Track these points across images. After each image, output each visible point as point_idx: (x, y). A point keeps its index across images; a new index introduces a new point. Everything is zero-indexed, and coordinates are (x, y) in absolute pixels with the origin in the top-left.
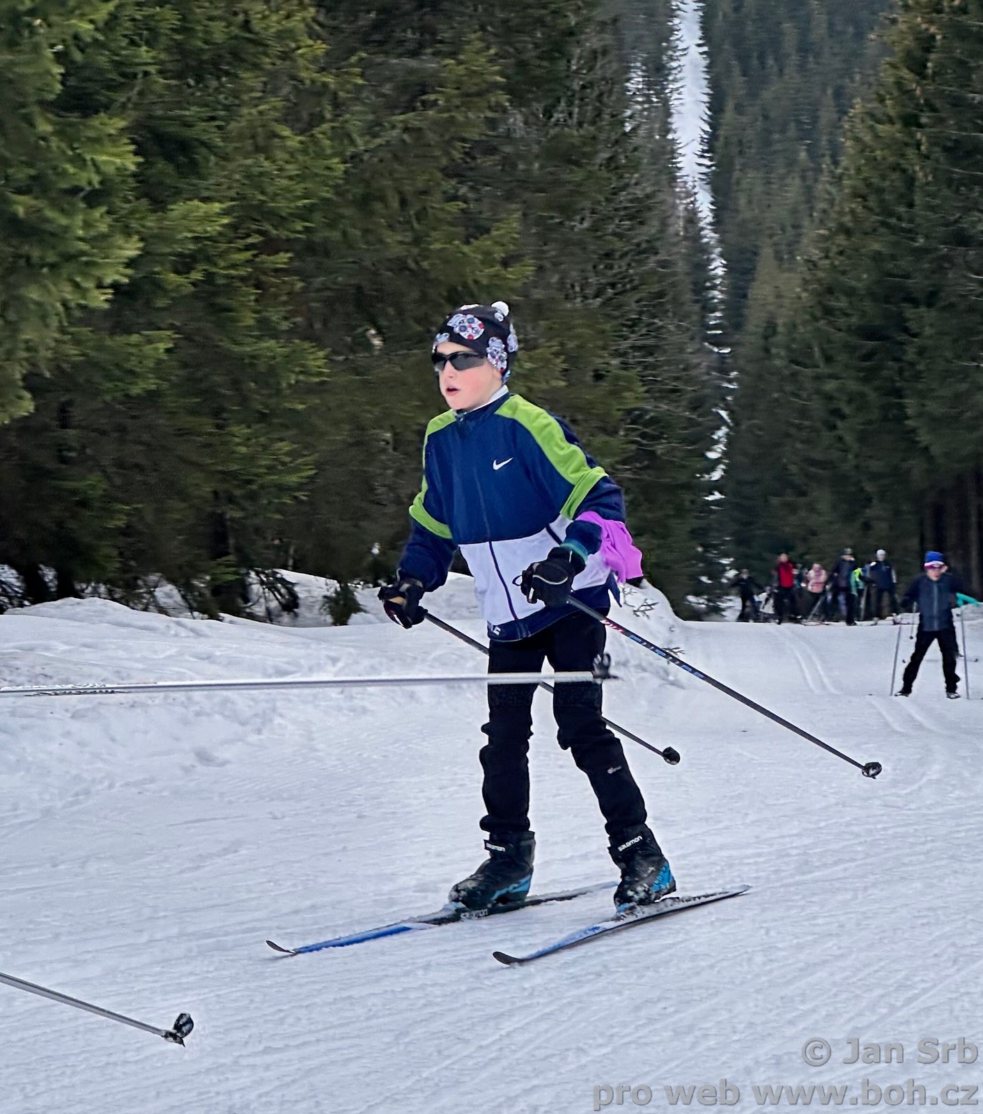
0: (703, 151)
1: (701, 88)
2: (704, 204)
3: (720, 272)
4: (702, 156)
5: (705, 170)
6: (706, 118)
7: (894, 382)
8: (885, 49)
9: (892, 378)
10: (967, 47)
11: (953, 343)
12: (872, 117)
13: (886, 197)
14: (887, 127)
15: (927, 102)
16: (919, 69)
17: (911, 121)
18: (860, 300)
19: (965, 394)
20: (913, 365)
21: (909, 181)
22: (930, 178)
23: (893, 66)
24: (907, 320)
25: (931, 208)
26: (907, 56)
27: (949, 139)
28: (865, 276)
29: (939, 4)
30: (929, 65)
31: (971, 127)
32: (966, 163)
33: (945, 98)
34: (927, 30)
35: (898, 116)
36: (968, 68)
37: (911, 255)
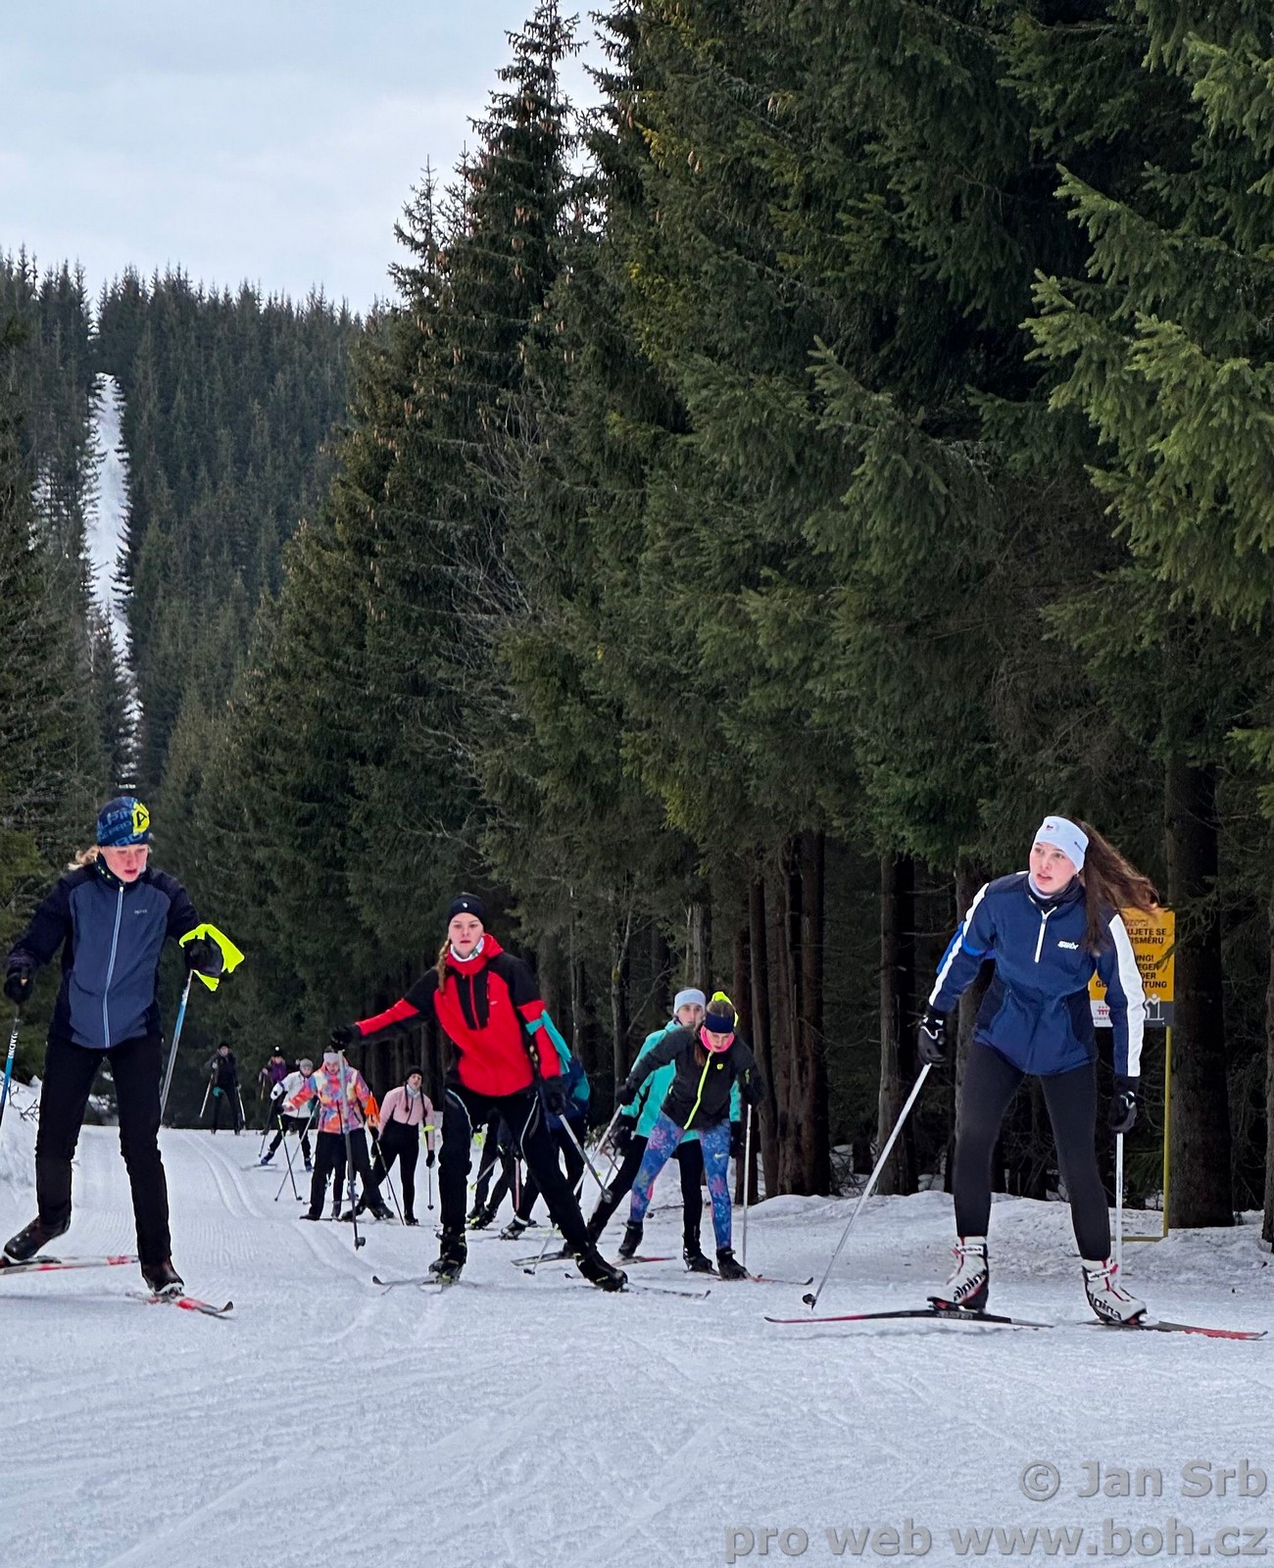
0: (121, 574)
1: (120, 500)
2: (120, 635)
3: (136, 716)
4: (120, 581)
5: (120, 596)
6: (125, 535)
7: (335, 852)
8: (336, 465)
9: (333, 846)
10: (431, 467)
11: (405, 807)
12: (319, 541)
13: (332, 635)
14: (335, 555)
15: (383, 527)
16: (374, 489)
17: (364, 549)
18: (299, 754)
19: (417, 867)
20: (357, 832)
21: (361, 619)
22: (383, 616)
23: (344, 484)
24: (352, 779)
25: (384, 650)
26: (360, 474)
27: (406, 570)
28: (305, 727)
29: (398, 416)
30: (386, 484)
31: (433, 557)
32: (426, 599)
33: (403, 525)
34: (385, 445)
35: (349, 543)
36: (430, 490)
37: (358, 704)
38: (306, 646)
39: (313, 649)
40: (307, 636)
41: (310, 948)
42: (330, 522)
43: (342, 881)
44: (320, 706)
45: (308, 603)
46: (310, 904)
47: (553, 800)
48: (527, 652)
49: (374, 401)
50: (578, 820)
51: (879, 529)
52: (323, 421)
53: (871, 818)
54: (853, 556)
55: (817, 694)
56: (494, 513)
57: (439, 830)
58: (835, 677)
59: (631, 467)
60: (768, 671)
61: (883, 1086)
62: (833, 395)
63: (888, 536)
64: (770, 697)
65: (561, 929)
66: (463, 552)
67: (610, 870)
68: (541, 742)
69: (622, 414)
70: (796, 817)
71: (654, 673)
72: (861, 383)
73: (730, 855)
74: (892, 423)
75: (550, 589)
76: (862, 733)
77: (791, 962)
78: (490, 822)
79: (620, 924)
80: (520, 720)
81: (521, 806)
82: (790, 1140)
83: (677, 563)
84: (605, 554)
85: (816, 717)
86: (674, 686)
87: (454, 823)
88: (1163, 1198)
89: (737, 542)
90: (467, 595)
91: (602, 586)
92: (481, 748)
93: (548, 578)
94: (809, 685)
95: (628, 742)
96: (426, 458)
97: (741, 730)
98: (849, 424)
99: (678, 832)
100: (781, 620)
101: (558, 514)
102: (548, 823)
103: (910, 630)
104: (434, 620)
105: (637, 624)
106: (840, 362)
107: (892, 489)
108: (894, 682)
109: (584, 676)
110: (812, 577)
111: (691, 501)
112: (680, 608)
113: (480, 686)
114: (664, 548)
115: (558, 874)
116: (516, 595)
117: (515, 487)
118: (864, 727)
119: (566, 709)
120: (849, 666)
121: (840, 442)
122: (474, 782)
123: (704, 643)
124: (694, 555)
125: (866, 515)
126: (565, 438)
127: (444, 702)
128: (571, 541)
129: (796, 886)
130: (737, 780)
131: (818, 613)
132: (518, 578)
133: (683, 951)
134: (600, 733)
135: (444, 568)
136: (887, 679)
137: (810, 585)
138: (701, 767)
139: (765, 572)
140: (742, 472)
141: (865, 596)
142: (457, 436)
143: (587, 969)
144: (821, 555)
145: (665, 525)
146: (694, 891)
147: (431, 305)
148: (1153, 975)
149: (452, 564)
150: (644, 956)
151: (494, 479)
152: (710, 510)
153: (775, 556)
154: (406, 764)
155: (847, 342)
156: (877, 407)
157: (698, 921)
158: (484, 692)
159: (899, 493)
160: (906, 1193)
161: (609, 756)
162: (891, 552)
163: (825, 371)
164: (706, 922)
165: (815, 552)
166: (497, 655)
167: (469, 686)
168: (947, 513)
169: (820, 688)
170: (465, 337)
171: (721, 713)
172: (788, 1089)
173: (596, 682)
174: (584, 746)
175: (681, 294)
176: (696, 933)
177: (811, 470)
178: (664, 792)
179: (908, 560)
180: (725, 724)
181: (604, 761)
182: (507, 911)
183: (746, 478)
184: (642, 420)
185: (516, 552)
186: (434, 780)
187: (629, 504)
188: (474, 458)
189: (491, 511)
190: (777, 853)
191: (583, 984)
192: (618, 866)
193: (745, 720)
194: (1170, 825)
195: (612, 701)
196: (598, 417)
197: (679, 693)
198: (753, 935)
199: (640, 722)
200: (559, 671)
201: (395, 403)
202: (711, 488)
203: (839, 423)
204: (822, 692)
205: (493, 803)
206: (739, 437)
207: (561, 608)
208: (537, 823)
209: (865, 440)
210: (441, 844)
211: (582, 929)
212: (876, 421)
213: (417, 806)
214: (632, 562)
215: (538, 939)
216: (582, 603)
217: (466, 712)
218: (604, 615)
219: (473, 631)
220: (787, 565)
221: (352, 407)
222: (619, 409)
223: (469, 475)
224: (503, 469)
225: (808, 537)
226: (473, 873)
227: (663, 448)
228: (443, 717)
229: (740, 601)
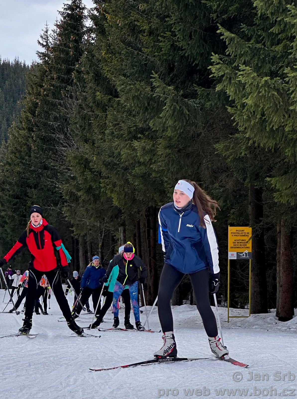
8: (23, 107)
9: (23, 211)
10: (48, 107)
11: (42, 201)
12: (18, 128)
13: (22, 153)
14: (23, 131)
15: (36, 124)
16: (33, 113)
17: (30, 130)
18: (13, 186)
21: (30, 149)
22: (36, 148)
23: (25, 112)
24: (28, 193)
25: (37, 158)
26: (29, 109)
27: (42, 136)
28: (15, 178)
29: (39, 93)
30: (36, 112)
31: (49, 132)
32: (47, 143)
33: (41, 123)
34: (36, 101)
35: (26, 128)
36: (48, 114)
37: (29, 172)
38: (15, 156)
39: (17, 157)
40: (15, 154)
42: (21, 122)
44: (19, 173)
45: (15, 145)
46: (16, 227)
47: (83, 198)
48: (75, 158)
49: (33, 89)
50: (89, 204)
51: (170, 124)
52: (19, 95)
54: (163, 131)
55: (154, 169)
56: (66, 120)
57: (52, 207)
58: (159, 164)
59: (103, 107)
60: (141, 162)
62: (157, 87)
63: (173, 125)
64: (141, 169)
65: (85, 233)
66: (57, 130)
67: (98, 217)
68: (79, 182)
69: (100, 93)
70: (149, 202)
71: (109, 163)
72: (165, 84)
73: (131, 213)
74: (174, 95)
75: (81, 140)
76: (166, 179)
77: (147, 242)
78: (65, 204)
79: (101, 232)
80: (73, 177)
81: (74, 200)
82: (147, 290)
83: (115, 133)
84: (96, 131)
85: (154, 175)
86: (115, 167)
87: (56, 204)
88: (249, 306)
89: (131, 127)
90: (59, 142)
91: (95, 140)
92: (63, 184)
93: (81, 137)
94: (151, 166)
95: (103, 182)
96: (47, 105)
97: (133, 179)
98: (162, 95)
99: (116, 207)
100: (144, 148)
101: (83, 120)
102: (81, 204)
103: (179, 151)
104: (50, 149)
105: (105, 150)
106: (159, 78)
107: (174, 112)
108: (174, 166)
109: (91, 164)
110: (152, 137)
111: (119, 116)
112: (116, 145)
113: (62, 167)
114: (111, 129)
115: (84, 218)
116: (72, 142)
117: (72, 113)
118: (167, 178)
119: (86, 173)
120: (162, 161)
121: (160, 100)
122: (61, 193)
123: (123, 155)
124: (120, 131)
125: (167, 120)
126: (85, 99)
127: (53, 172)
128: (87, 127)
129: (149, 221)
130: (132, 192)
131: (154, 146)
132: (73, 138)
133: (118, 239)
134: (95, 180)
135: (52, 135)
136: (172, 165)
137: (152, 139)
138: (122, 189)
139: (139, 135)
140: (133, 108)
141: (166, 142)
142: (56, 99)
143: (93, 245)
144: (154, 131)
145: (112, 123)
146: (121, 223)
147: (48, 62)
148: (246, 245)
149: (55, 134)
150: (107, 241)
151: (66, 110)
152: (124, 119)
153: (142, 131)
154: (43, 189)
155: (161, 72)
156: (170, 90)
157: (122, 231)
158: (64, 169)
159: (176, 113)
160: (180, 305)
161: (98, 186)
162: (174, 130)
163: (155, 80)
164: (124, 231)
165: (153, 130)
166: (67, 159)
167: (60, 167)
168: (189, 119)
169: (154, 167)
170: (58, 71)
171: (128, 174)
173: (94, 166)
174: (91, 183)
175: (116, 59)
176: (122, 235)
177: (152, 108)
178: (113, 195)
180: (129, 177)
181: (96, 187)
182: (70, 229)
183: (134, 110)
184: (106, 94)
185: (72, 131)
186: (50, 193)
187: (103, 117)
188: (60, 105)
189: (65, 119)
190: (143, 212)
191: (91, 248)
192: (100, 216)
193: (134, 176)
194: (250, 204)
195: (98, 171)
196: (94, 93)
197: (117, 169)
198: (137, 235)
199: (106, 177)
200: (84, 163)
201: (38, 89)
202: (125, 113)
203: (159, 94)
204: (155, 168)
205: (66, 199)
206: (132, 98)
207: (84, 146)
208: (78, 205)
209: (166, 99)
210: (52, 210)
211: (91, 234)
212: (169, 94)
213: (45, 200)
214: (103, 133)
215: (79, 236)
216: (90, 144)
217: (59, 174)
218: (96, 147)
219: (61, 152)
220: (145, 134)
221: (27, 91)
222: (99, 91)
223: (59, 109)
224: (68, 108)
225: (151, 126)
226: (61, 218)
227: (112, 102)
228: (52, 176)
229: (133, 143)
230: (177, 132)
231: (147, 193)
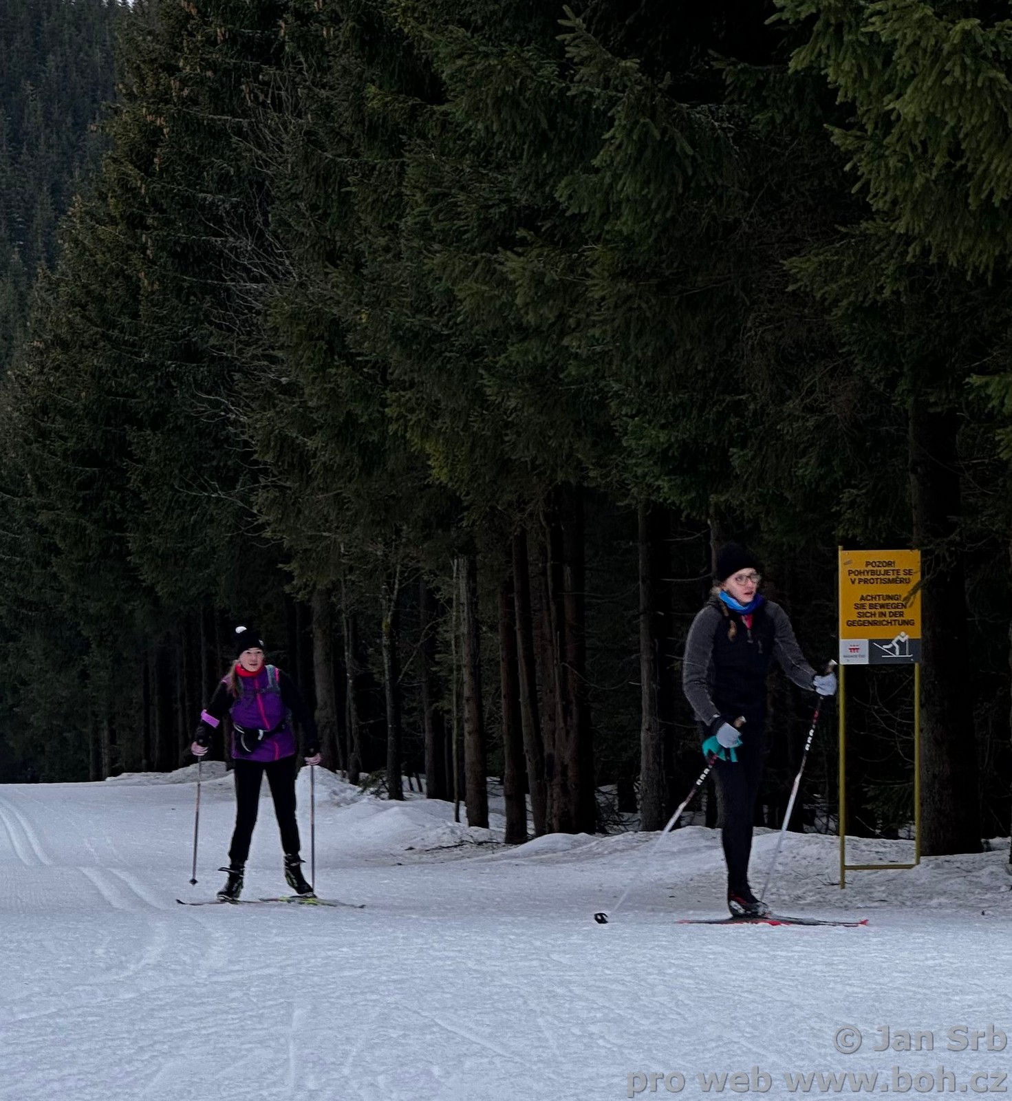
7: (114, 513)
8: (108, 143)
9: (113, 507)
10: (197, 141)
11: (181, 471)
12: (93, 217)
13: (107, 306)
14: (109, 229)
15: (154, 202)
16: (143, 163)
17: (135, 223)
18: (78, 421)
19: (194, 525)
20: (136, 495)
21: (134, 289)
22: (156, 287)
23: (115, 160)
24: (130, 444)
25: (159, 320)
26: (131, 150)
27: (177, 243)
28: (83, 394)
29: (166, 93)
30: (156, 160)
31: (202, 230)
32: (197, 270)
33: (173, 198)
34: (153, 122)
35: (121, 216)
36: (198, 165)
37: (134, 371)
38: (82, 317)
39: (90, 320)
40: (84, 307)
41: (93, 607)
42: (103, 197)
43: (122, 542)
44: (98, 374)
45: (84, 275)
46: (92, 564)
47: (323, 459)
48: (294, 317)
49: (142, 79)
50: (346, 478)
51: (629, 190)
52: (94, 101)
53: (625, 468)
54: (605, 217)
55: (573, 350)
56: (261, 186)
57: (215, 491)
58: (591, 332)
59: (390, 138)
60: (525, 328)
61: (644, 726)
62: (582, 62)
63: (638, 197)
64: (526, 352)
65: (333, 583)
66: (230, 223)
67: (378, 523)
68: (310, 404)
69: (380, 87)
70: (554, 471)
71: (416, 335)
72: (609, 50)
73: (493, 508)
74: (640, 88)
75: (316, 257)
76: (616, 387)
77: (553, 608)
78: (263, 481)
79: (389, 576)
80: (289, 384)
81: (291, 465)
82: (557, 780)
83: (437, 227)
84: (367, 220)
85: (573, 369)
86: (436, 346)
87: (228, 483)
88: (914, 828)
90: (235, 264)
91: (363, 252)
92: (253, 410)
93: (313, 246)
94: (565, 342)
95: (394, 401)
96: (193, 133)
97: (501, 387)
98: (598, 90)
99: (442, 487)
100: (538, 279)
101: (321, 184)
102: (318, 482)
103: (661, 286)
104: (206, 290)
105: (399, 288)
106: (588, 30)
107: (641, 152)
108: (647, 337)
109: (350, 338)
110: (565, 237)
111: (447, 168)
113: (250, 351)
114: (421, 214)
115: (329, 530)
116: (282, 264)
117: (280, 160)
118: (618, 381)
119: (333, 371)
120: (603, 322)
121: (590, 108)
122: (246, 444)
123: (462, 300)
124: (452, 219)
125: (616, 177)
126: (326, 111)
127: (216, 368)
128: (335, 209)
129: (556, 538)
130: (497, 435)
131: (572, 271)
132: (284, 247)
133: (449, 601)
134: (365, 393)
135: (214, 239)
136: (639, 335)
137: (564, 244)
138: (462, 423)
139: (521, 233)
140: (497, 139)
141: (617, 254)
142: (223, 113)
143: (362, 624)
144: (574, 215)
145: (424, 191)
146: (459, 543)
148: (901, 614)
149: (221, 235)
150: (412, 607)
151: (260, 152)
152: (467, 177)
153: (529, 218)
154: (181, 428)
155: (594, 11)
156: (625, 72)
157: (464, 573)
158: (254, 357)
159: (648, 154)
161: (376, 415)
162: (641, 212)
163: (573, 39)
164: (472, 574)
165: (568, 214)
166: (266, 321)
167: (240, 352)
168: (694, 174)
169: (575, 344)
170: (228, 16)
171: (481, 371)
172: (553, 733)
173: (360, 344)
174: (351, 406)
176: (462, 584)
177: (563, 136)
178: (429, 448)
179: (656, 220)
180: (485, 382)
181: (370, 420)
182: (280, 566)
183: (501, 143)
184: (399, 92)
185: (283, 223)
186: (208, 442)
187: (389, 173)
188: (239, 131)
189: (257, 182)
190: (537, 505)
191: (355, 635)
192: (385, 521)
193: (504, 377)
194: (914, 471)
195: (377, 362)
196: (357, 90)
197: (440, 354)
198: (516, 584)
199: (404, 381)
200: (326, 334)
201: (162, 81)
202: (467, 156)
203: (588, 89)
204: (579, 347)
205: (266, 463)
206: (494, 105)
207: (327, 274)
208: (307, 482)
209: (614, 105)
210: (217, 504)
211: (353, 583)
212: (625, 86)
213: (192, 468)
214: (393, 228)
215: (311, 593)
216: (346, 269)
217: (237, 376)
218: (367, 280)
219: (243, 299)
220: (542, 226)
221: (121, 86)
222: (377, 83)
223: (236, 148)
224: (268, 142)
225: (561, 200)
226: (248, 531)
227: (421, 119)
228: (215, 382)
229: (496, 261)
230: (652, 221)
231: (550, 438)
